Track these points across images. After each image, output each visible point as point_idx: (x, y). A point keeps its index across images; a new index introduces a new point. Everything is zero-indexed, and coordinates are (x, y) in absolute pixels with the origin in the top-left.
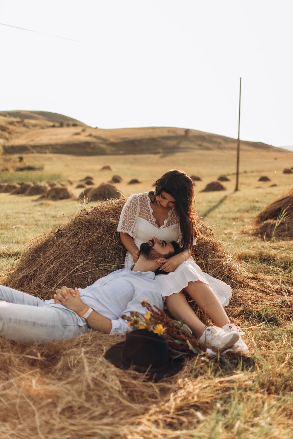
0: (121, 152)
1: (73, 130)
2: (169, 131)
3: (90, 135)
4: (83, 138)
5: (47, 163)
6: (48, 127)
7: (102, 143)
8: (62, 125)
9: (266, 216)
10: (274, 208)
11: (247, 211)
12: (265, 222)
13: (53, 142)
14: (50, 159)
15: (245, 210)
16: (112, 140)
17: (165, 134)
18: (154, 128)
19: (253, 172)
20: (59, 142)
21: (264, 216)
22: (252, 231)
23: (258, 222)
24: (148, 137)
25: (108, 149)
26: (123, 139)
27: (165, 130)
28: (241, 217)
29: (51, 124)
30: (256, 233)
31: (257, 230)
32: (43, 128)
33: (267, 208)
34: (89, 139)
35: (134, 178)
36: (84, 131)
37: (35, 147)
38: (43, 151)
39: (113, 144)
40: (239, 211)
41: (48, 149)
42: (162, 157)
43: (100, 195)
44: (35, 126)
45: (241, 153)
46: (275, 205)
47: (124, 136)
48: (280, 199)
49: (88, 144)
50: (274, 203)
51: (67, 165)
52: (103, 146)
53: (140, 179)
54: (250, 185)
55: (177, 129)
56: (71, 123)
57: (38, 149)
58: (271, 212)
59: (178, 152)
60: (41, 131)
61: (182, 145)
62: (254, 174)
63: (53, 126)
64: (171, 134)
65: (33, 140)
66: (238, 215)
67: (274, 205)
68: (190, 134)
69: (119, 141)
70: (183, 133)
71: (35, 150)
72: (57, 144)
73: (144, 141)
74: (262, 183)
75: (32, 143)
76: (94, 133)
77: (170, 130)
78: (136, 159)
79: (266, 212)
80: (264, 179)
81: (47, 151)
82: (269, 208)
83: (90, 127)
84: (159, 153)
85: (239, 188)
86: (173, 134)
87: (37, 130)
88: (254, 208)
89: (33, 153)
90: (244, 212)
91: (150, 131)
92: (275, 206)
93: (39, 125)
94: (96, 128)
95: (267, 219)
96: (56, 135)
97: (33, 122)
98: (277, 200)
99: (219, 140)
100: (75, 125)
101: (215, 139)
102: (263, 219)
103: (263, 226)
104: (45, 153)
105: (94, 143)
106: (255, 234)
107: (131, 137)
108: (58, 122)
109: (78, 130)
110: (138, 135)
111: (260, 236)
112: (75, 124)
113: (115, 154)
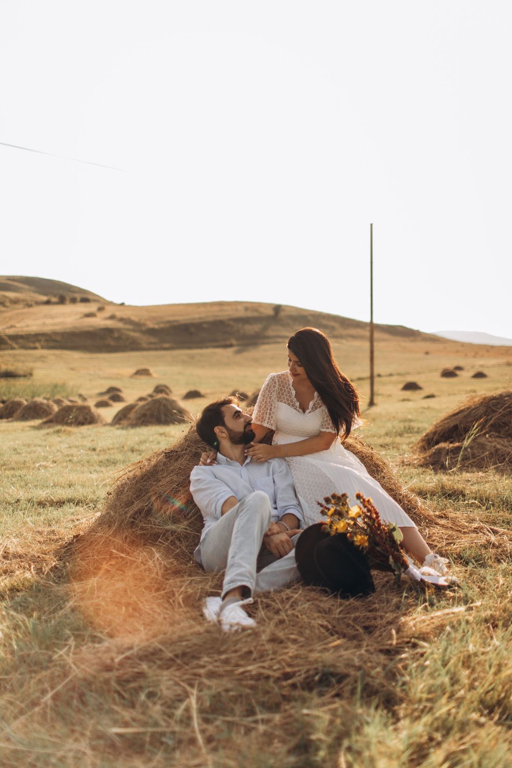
0: (166, 345)
1: (82, 308)
2: (246, 309)
3: (112, 317)
4: (100, 321)
5: (38, 364)
6: (38, 303)
7: (134, 331)
8: (62, 301)
9: (434, 439)
10: (447, 426)
11: (401, 435)
12: (436, 447)
13: (47, 329)
14: (42, 358)
15: (396, 432)
16: (151, 325)
17: (241, 313)
18: (221, 304)
19: (391, 375)
20: (58, 328)
21: (432, 438)
22: (418, 460)
23: (423, 449)
24: (211, 319)
25: (144, 340)
26: (169, 322)
27: (240, 308)
28: (393, 443)
29: (45, 298)
30: (425, 462)
31: (425, 458)
32: (30, 306)
33: (436, 427)
34: (110, 324)
35: (192, 388)
36: (101, 309)
37: (15, 338)
38: (32, 345)
39: (152, 332)
40: (387, 434)
41: (39, 341)
42: (238, 352)
43: (152, 416)
44: (15, 302)
45: (375, 344)
46: (448, 420)
47: (171, 319)
48: (456, 412)
49: (108, 331)
50: (446, 419)
51: (72, 369)
52: (136, 335)
53: (202, 391)
54: (390, 396)
55: (260, 305)
56: (78, 296)
57: (20, 341)
58: (443, 432)
59: (263, 344)
60: (27, 310)
61: (270, 333)
62: (394, 378)
63: (48, 303)
64: (250, 314)
65: (12, 327)
66: (388, 440)
67: (446, 422)
68: (282, 314)
69: (162, 326)
70: (271, 312)
71: (17, 343)
72: (55, 333)
73: (205, 326)
74: (408, 394)
75: (11, 332)
76: (119, 314)
77: (248, 306)
78: (192, 357)
79: (435, 433)
80: (411, 386)
81: (37, 345)
82: (438, 426)
83: (111, 303)
84: (231, 346)
85: (376, 400)
86: (255, 314)
87: (20, 309)
88: (409, 430)
89: (13, 348)
90: (396, 436)
91: (216, 308)
92: (448, 423)
93: (23, 301)
94: (123, 304)
95: (437, 443)
96: (52, 318)
97: (12, 295)
98: (452, 414)
99: (332, 324)
100: (85, 300)
101: (324, 322)
102: (432, 444)
103: (434, 453)
104: (35, 348)
105: (118, 330)
106: (424, 465)
107: (182, 319)
108: (55, 296)
109: (92, 308)
110: (196, 316)
111: (432, 467)
112: (85, 298)
113: (156, 349)
